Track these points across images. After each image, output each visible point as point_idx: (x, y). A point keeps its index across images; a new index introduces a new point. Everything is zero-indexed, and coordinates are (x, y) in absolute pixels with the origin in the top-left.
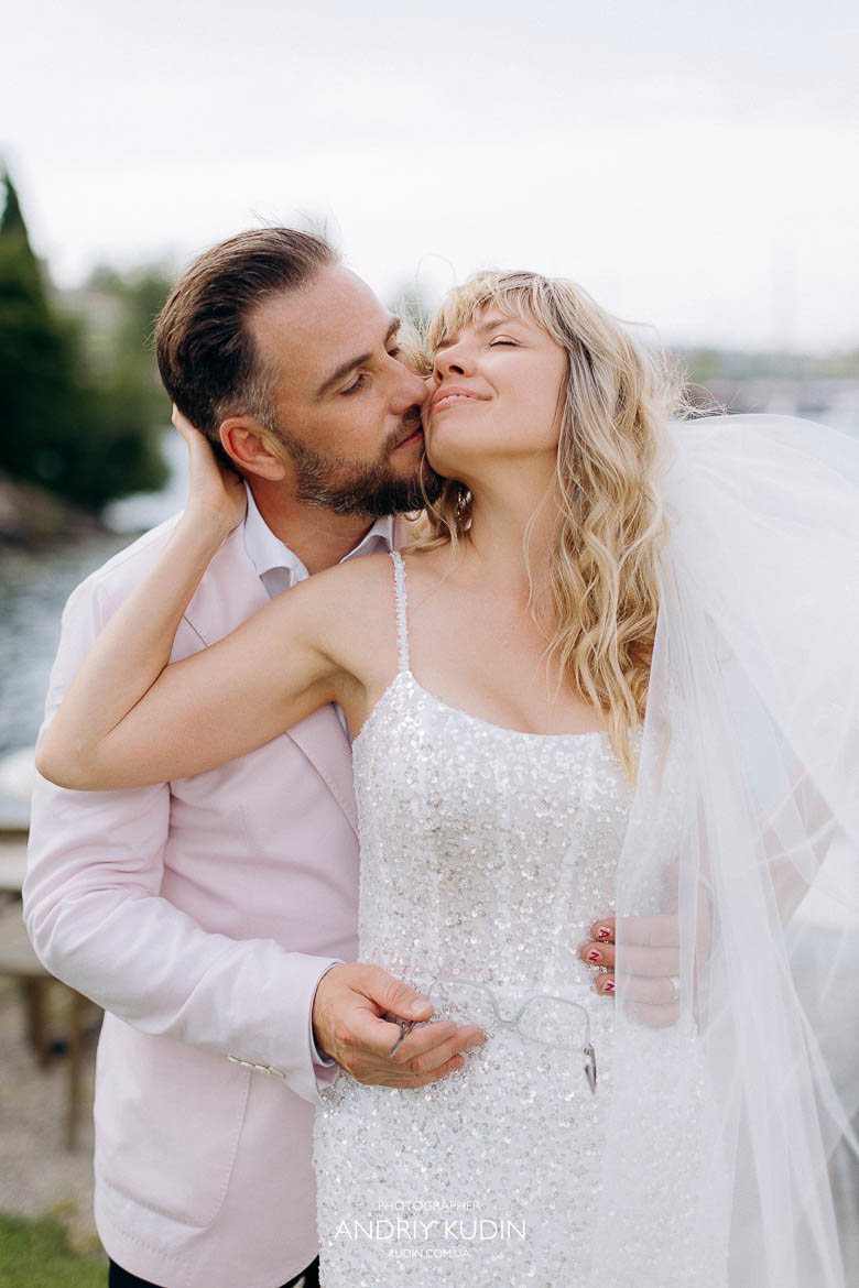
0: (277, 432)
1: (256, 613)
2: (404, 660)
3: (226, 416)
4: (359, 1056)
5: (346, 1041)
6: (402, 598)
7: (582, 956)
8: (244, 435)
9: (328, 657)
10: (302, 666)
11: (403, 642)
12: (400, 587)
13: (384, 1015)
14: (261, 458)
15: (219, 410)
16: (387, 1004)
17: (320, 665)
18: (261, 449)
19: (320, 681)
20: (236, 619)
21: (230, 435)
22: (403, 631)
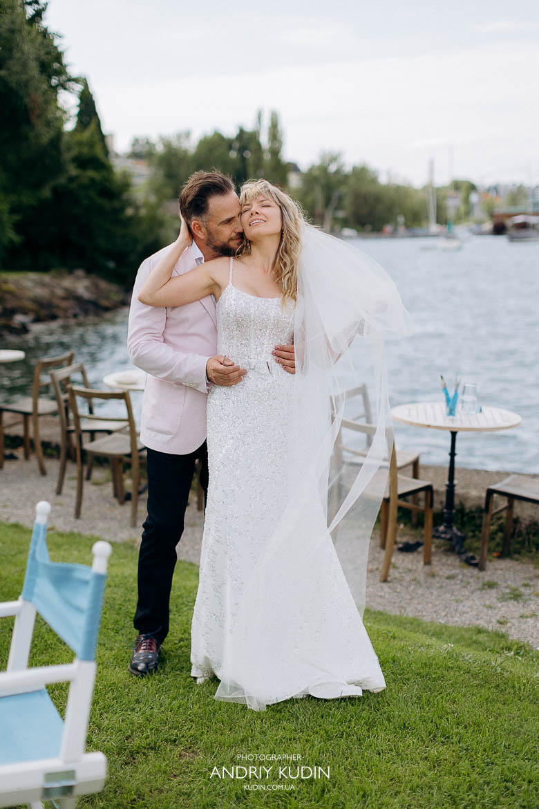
0: (206, 228)
1: (193, 270)
2: (230, 282)
3: (195, 220)
4: (217, 374)
5: (213, 370)
6: (231, 267)
7: (273, 354)
8: (197, 226)
9: (213, 280)
10: (206, 281)
11: (231, 277)
12: (231, 266)
13: (222, 364)
14: (200, 232)
15: (193, 218)
16: (222, 362)
17: (211, 282)
18: (200, 230)
19: (210, 286)
20: (188, 270)
21: (194, 225)
22: (231, 274)
